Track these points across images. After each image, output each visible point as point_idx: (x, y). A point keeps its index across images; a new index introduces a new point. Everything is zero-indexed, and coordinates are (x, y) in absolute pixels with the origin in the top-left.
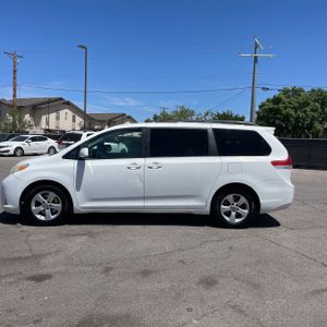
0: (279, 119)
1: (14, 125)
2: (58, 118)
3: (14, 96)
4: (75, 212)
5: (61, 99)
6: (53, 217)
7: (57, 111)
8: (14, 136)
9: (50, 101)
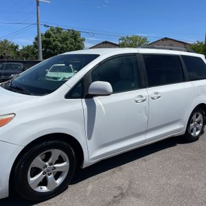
0: (50, 48)
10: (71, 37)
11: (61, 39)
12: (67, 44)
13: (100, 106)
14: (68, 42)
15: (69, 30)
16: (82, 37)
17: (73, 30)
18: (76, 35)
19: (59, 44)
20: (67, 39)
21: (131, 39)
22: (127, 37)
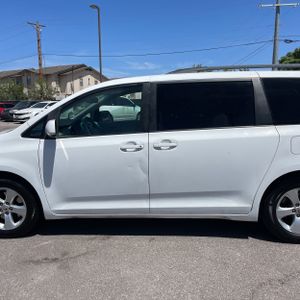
1: (41, 92)
2: (81, 84)
3: (40, 65)
4: (47, 218)
5: (83, 66)
6: (16, 225)
7: (80, 77)
8: (34, 103)
9: (73, 68)
13: (61, 149)
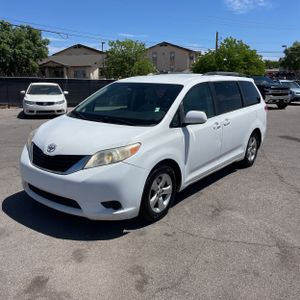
10: (27, 38)
11: (10, 41)
12: (21, 48)
14: (23, 45)
15: (22, 27)
16: (44, 38)
17: (28, 28)
18: (35, 35)
19: (8, 48)
20: (21, 41)
21: (123, 44)
22: (118, 42)
